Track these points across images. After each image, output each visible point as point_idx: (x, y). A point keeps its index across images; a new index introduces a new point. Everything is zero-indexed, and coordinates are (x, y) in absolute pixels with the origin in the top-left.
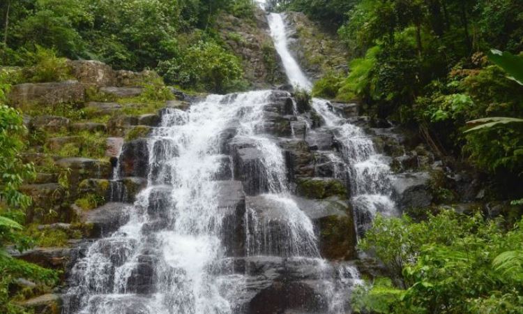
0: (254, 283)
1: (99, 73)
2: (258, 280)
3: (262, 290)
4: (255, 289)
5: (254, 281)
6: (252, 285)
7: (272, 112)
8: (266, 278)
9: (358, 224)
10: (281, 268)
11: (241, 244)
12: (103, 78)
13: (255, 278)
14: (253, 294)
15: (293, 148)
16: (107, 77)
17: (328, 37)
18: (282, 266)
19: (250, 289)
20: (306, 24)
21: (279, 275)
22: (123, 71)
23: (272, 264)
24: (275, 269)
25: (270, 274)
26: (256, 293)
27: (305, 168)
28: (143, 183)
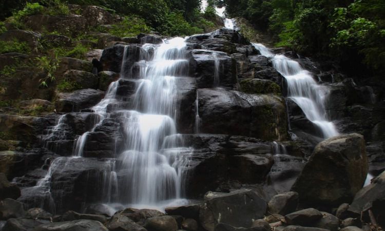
0: (199, 154)
1: (100, 15)
2: (203, 152)
3: (206, 159)
4: (200, 159)
5: (199, 152)
6: (198, 155)
7: (222, 39)
8: (211, 150)
9: (290, 116)
10: (224, 143)
11: (191, 125)
12: (103, 19)
13: (200, 150)
14: (198, 162)
16: (105, 18)
17: (261, 33)
18: (225, 141)
19: (194, 158)
20: (247, 25)
21: (222, 148)
22: (118, 16)
23: (217, 140)
24: (219, 143)
25: (214, 147)
26: (200, 162)
28: (113, 75)
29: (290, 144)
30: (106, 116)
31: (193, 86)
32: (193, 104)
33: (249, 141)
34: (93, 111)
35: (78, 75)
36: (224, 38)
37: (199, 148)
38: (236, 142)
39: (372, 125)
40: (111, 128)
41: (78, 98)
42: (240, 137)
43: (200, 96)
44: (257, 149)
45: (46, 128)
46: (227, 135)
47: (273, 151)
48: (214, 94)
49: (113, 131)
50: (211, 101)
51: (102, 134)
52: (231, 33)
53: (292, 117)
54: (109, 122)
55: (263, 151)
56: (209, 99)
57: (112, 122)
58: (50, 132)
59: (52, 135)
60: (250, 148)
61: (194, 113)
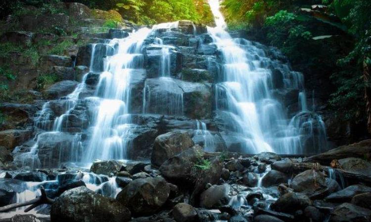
1: (81, 11)
2: (142, 127)
3: (142, 133)
4: (139, 133)
5: (140, 128)
6: (138, 130)
8: (148, 127)
12: (83, 13)
13: (141, 126)
14: (137, 135)
15: (184, 51)
16: (85, 13)
18: (159, 120)
19: (135, 133)
21: (156, 125)
22: (97, 10)
24: (154, 122)
25: (151, 124)
26: (138, 135)
27: (190, 64)
28: (85, 69)
29: (209, 122)
30: (78, 102)
31: (143, 77)
32: (142, 92)
33: (178, 119)
34: (68, 99)
35: (59, 70)
36: (179, 31)
37: (141, 125)
38: (168, 120)
41: (59, 88)
42: (172, 116)
44: (183, 126)
45: (36, 112)
46: (162, 115)
52: (187, 25)
54: (79, 107)
55: (187, 127)
57: (81, 107)
58: (39, 115)
59: (40, 117)
60: (177, 125)
61: (142, 98)
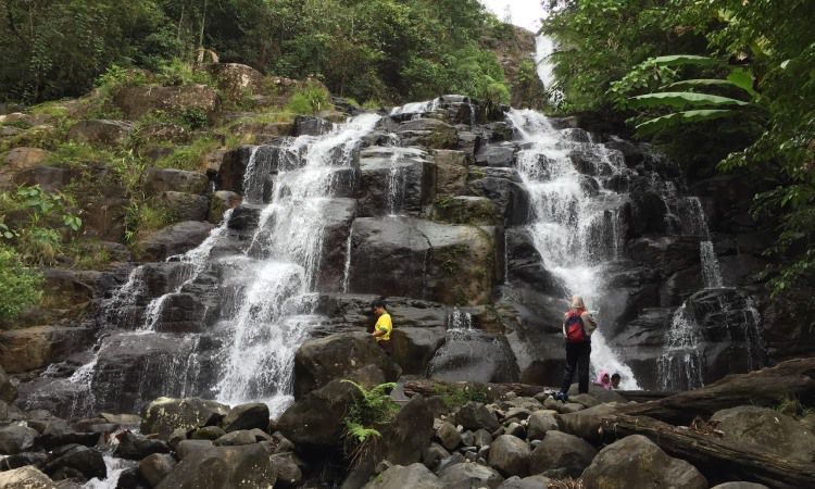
1: (244, 79)
2: (333, 323)
5: (328, 323)
12: (249, 85)
13: (331, 320)
15: (441, 160)
16: (253, 83)
25: (353, 316)
27: (452, 185)
28: (231, 198)
31: (349, 214)
32: (343, 245)
33: (414, 305)
35: (175, 200)
36: (437, 118)
37: (332, 317)
39: (664, 276)
40: (204, 287)
41: (169, 238)
42: (399, 299)
43: (356, 231)
44: (424, 319)
45: (109, 288)
46: (379, 296)
47: (448, 323)
48: (377, 228)
49: (207, 291)
50: (370, 239)
51: (188, 297)
52: (455, 106)
53: (512, 261)
54: (204, 277)
55: (432, 323)
56: (368, 236)
57: (209, 277)
60: (411, 318)
61: (343, 258)
